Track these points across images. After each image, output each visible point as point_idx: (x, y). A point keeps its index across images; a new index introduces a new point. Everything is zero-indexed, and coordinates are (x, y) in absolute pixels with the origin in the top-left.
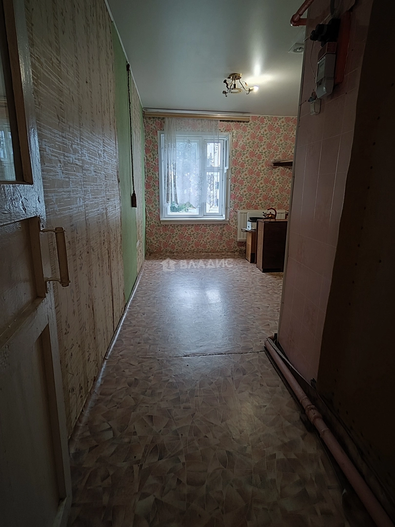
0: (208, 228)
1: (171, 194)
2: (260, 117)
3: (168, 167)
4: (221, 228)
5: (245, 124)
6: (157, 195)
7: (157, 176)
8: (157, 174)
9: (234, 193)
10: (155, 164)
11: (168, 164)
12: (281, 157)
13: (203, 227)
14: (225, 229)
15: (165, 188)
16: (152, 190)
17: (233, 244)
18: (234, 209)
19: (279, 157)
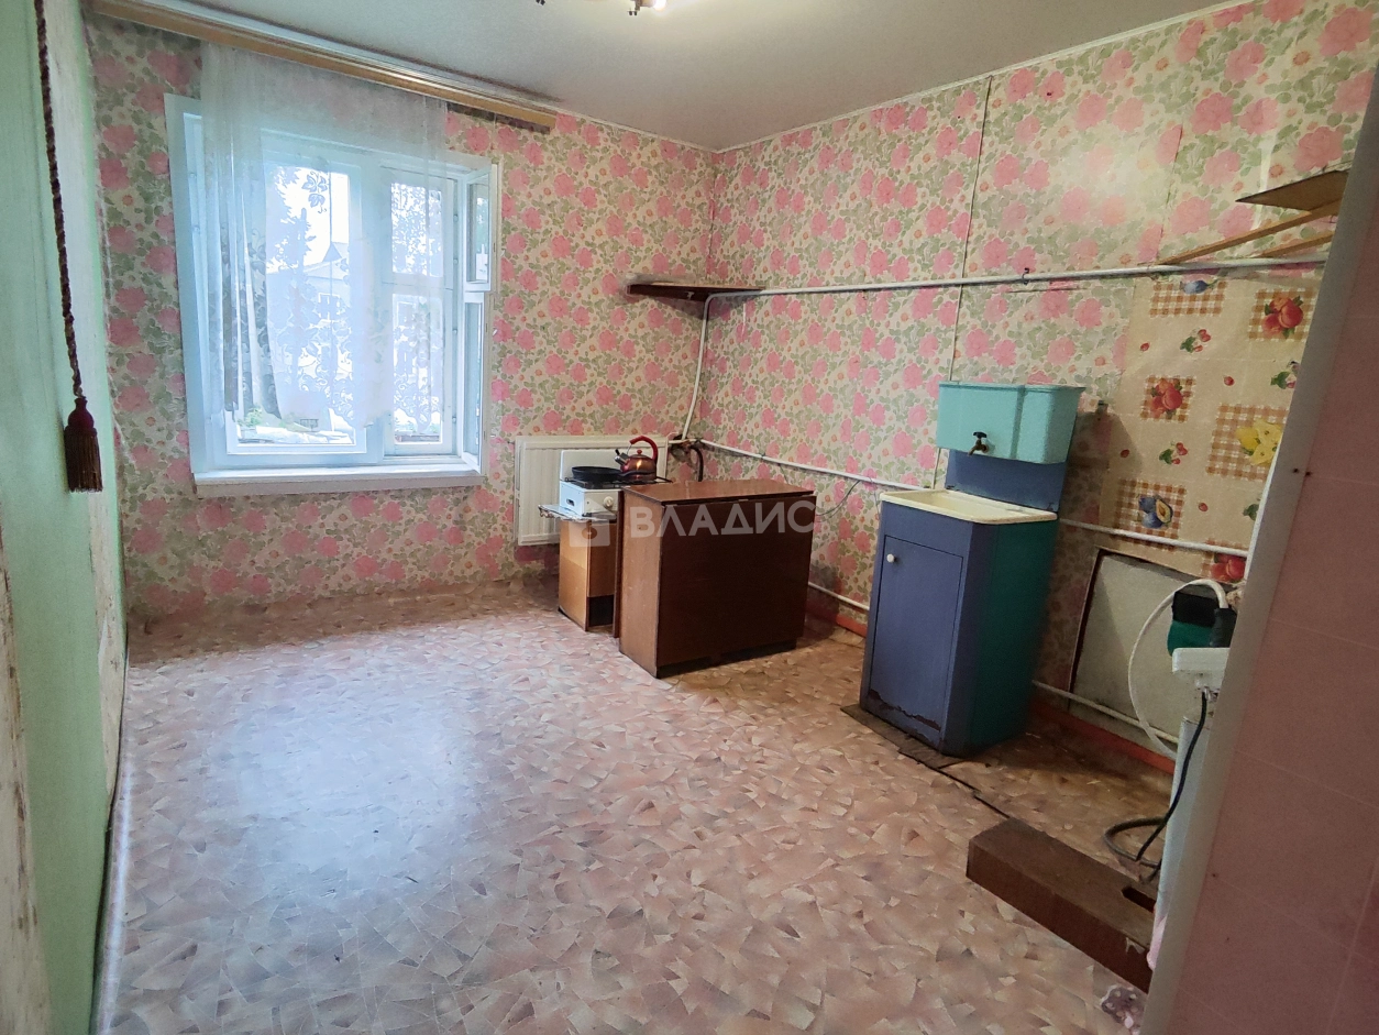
0: (409, 502)
1: (248, 375)
2: (583, 121)
3: (226, 261)
4: (457, 502)
5: (536, 138)
6: (172, 372)
7: (171, 291)
8: (167, 281)
9: (504, 376)
10: (155, 236)
11: (225, 247)
12: (650, 267)
13: (387, 500)
14: (471, 502)
15: (213, 347)
16: (146, 351)
17: (504, 556)
18: (502, 434)
19: (642, 267)
